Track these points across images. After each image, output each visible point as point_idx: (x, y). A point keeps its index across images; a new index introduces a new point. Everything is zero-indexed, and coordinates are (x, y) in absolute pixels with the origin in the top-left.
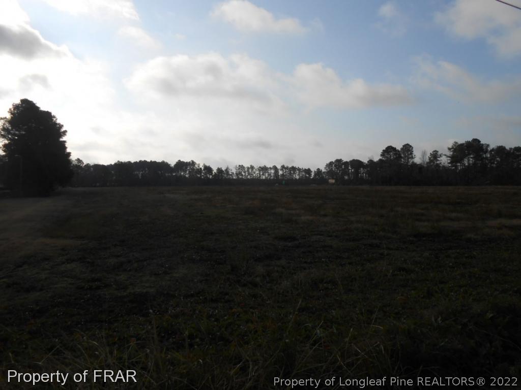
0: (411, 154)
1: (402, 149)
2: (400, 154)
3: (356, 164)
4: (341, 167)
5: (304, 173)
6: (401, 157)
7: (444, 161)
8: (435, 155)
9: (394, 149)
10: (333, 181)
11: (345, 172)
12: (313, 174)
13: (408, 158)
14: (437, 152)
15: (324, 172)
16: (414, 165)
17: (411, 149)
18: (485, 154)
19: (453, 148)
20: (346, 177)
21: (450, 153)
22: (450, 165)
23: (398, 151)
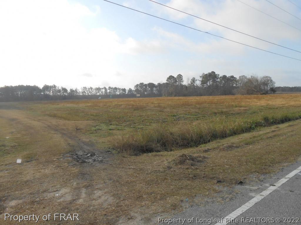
0: (182, 80)
1: (177, 77)
2: (176, 80)
3: (151, 85)
4: (143, 87)
5: (121, 91)
6: (177, 81)
7: (198, 83)
8: (194, 80)
9: (173, 77)
10: (139, 95)
11: (145, 90)
12: (127, 91)
13: (180, 82)
14: (195, 78)
15: (133, 90)
16: (182, 86)
17: (181, 77)
18: (217, 79)
19: (202, 76)
20: (146, 93)
21: (201, 79)
22: (201, 85)
23: (176, 78)
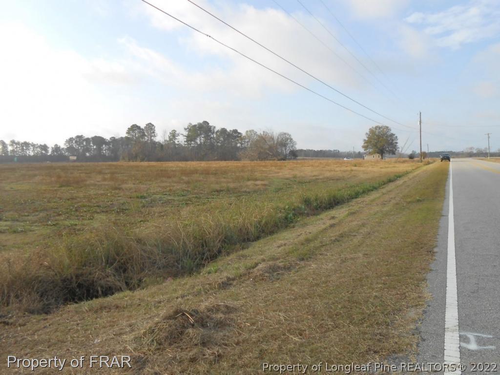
0: (154, 132)
1: (145, 127)
2: (144, 133)
3: (99, 141)
4: (83, 143)
5: (39, 149)
6: (145, 135)
7: (181, 140)
8: (174, 135)
9: (139, 128)
10: (75, 158)
11: (88, 150)
12: (50, 151)
13: (151, 136)
14: (176, 131)
15: (63, 149)
16: (154, 143)
17: (153, 128)
18: (213, 134)
19: (188, 128)
20: (88, 154)
21: (186, 133)
22: (186, 143)
23: (143, 130)
